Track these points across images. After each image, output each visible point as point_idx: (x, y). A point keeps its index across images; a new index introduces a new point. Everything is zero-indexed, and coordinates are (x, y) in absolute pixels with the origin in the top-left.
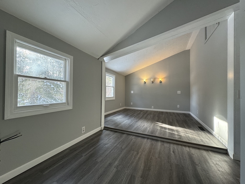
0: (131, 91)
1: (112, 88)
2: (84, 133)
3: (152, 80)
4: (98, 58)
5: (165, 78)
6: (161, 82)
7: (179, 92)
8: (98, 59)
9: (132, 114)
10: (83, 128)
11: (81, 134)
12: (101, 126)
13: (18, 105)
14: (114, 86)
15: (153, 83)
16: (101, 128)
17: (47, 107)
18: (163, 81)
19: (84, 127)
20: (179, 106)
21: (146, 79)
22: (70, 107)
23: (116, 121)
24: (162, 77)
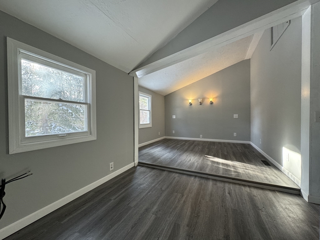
0: (173, 116)
1: (148, 112)
2: (113, 171)
3: (200, 100)
4: (128, 73)
5: (216, 98)
6: (212, 103)
7: (236, 116)
9: (174, 145)
11: (108, 172)
12: (134, 162)
13: (26, 136)
14: (150, 109)
15: (201, 104)
16: (135, 163)
17: (64, 138)
18: (215, 101)
19: (112, 163)
20: (236, 135)
21: (192, 99)
22: (94, 138)
23: (154, 155)
24: (214, 97)
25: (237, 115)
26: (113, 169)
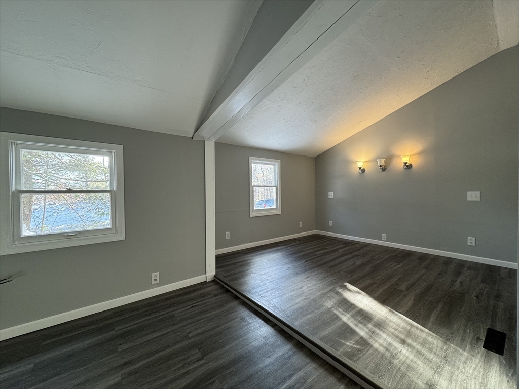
0: (330, 194)
1: (274, 189)
2: (158, 285)
3: (382, 162)
4: (191, 136)
5: (420, 153)
6: (408, 167)
7: (473, 196)
8: (192, 138)
10: (153, 274)
11: (148, 286)
12: (205, 274)
14: (278, 184)
15: (384, 170)
16: (206, 277)
18: (415, 162)
19: (157, 274)
20: (474, 242)
21: (365, 160)
22: (121, 237)
24: (411, 154)
25: (478, 193)
26: (158, 281)
